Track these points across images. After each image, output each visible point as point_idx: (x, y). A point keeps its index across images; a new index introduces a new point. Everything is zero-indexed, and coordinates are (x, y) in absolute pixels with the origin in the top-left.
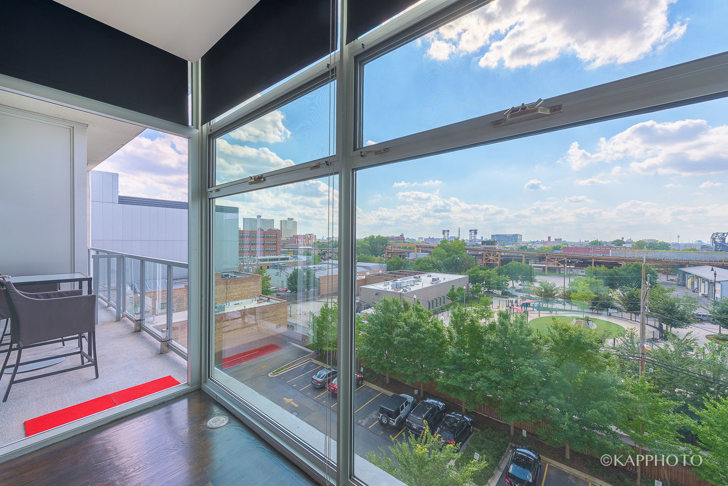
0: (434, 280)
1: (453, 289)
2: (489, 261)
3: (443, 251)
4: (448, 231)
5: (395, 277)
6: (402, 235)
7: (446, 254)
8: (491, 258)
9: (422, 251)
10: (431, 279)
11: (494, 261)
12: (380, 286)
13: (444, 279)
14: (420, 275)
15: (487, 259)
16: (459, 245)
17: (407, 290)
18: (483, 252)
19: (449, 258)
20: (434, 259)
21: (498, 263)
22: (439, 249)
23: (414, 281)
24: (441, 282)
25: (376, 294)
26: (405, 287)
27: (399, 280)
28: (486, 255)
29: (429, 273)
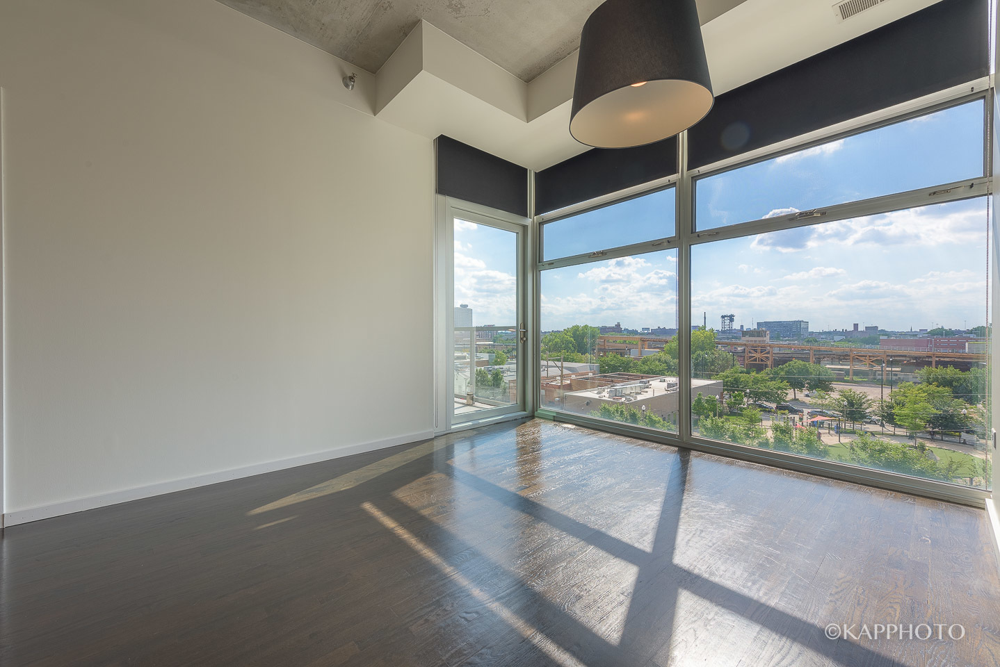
0: (669, 386)
2: (755, 360)
5: (612, 381)
6: (618, 325)
8: (757, 355)
9: (650, 347)
10: (665, 385)
11: (762, 360)
12: (591, 394)
14: (648, 379)
15: (750, 357)
16: (705, 337)
17: (632, 398)
18: (745, 347)
20: (668, 357)
21: (769, 363)
23: (641, 387)
25: (588, 404)
26: (628, 394)
27: (618, 386)
28: (750, 352)
29: (662, 377)
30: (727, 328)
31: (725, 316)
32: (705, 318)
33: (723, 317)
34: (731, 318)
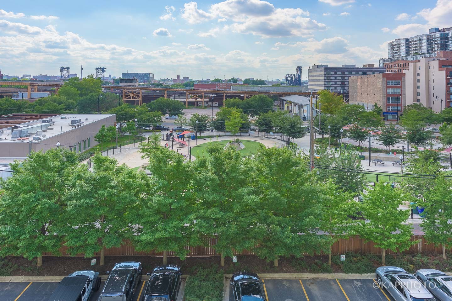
0: (74, 122)
1: (103, 130)
2: (130, 98)
3: (74, 90)
4: (68, 68)
7: (79, 92)
8: (132, 95)
9: (39, 90)
10: (69, 121)
11: (134, 98)
13: (87, 119)
14: (51, 118)
15: (126, 96)
16: (94, 83)
17: (41, 137)
18: (122, 90)
19: (85, 97)
20: (63, 98)
21: (139, 99)
22: (68, 88)
23: (47, 126)
24: (85, 124)
26: (34, 134)
28: (126, 93)
29: (64, 115)
30: (100, 76)
31: (99, 68)
32: (82, 68)
33: (97, 69)
34: (104, 70)
